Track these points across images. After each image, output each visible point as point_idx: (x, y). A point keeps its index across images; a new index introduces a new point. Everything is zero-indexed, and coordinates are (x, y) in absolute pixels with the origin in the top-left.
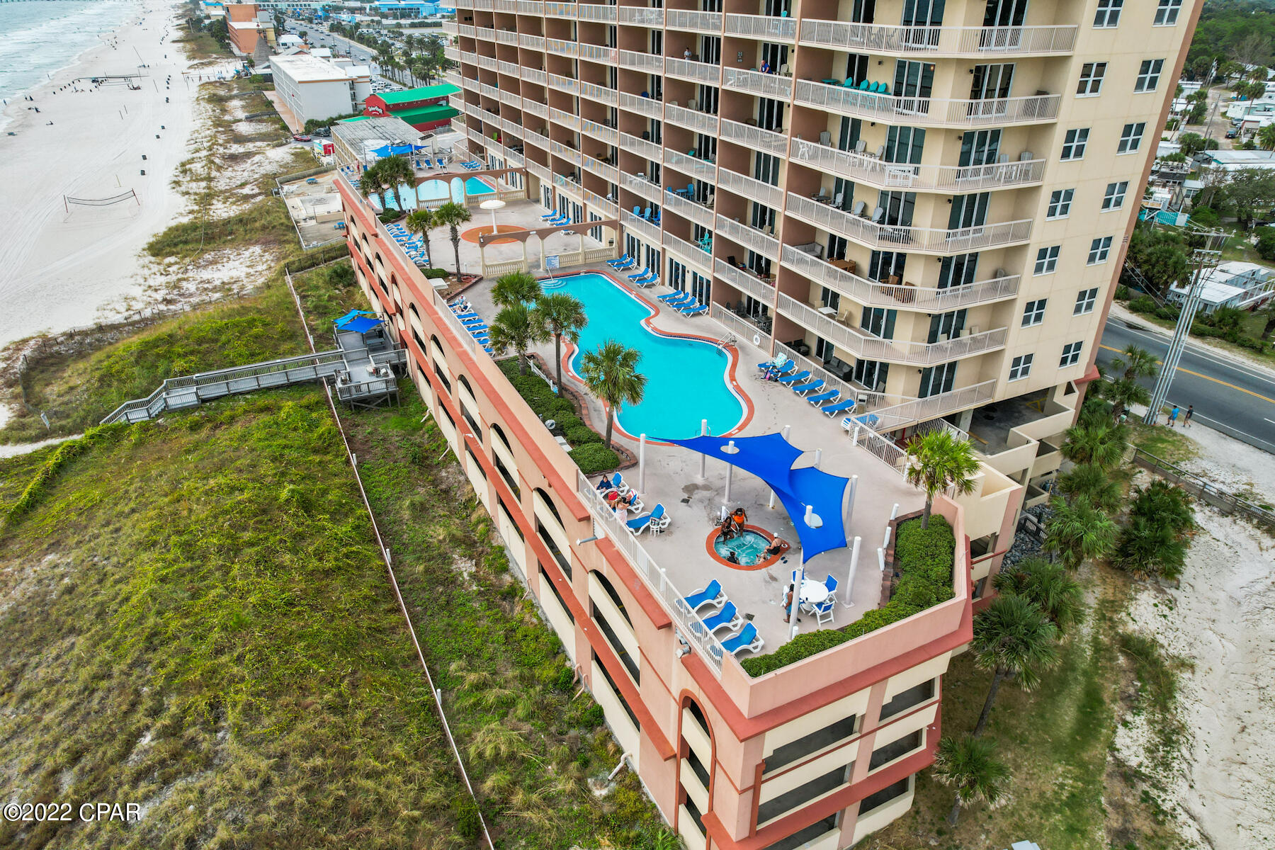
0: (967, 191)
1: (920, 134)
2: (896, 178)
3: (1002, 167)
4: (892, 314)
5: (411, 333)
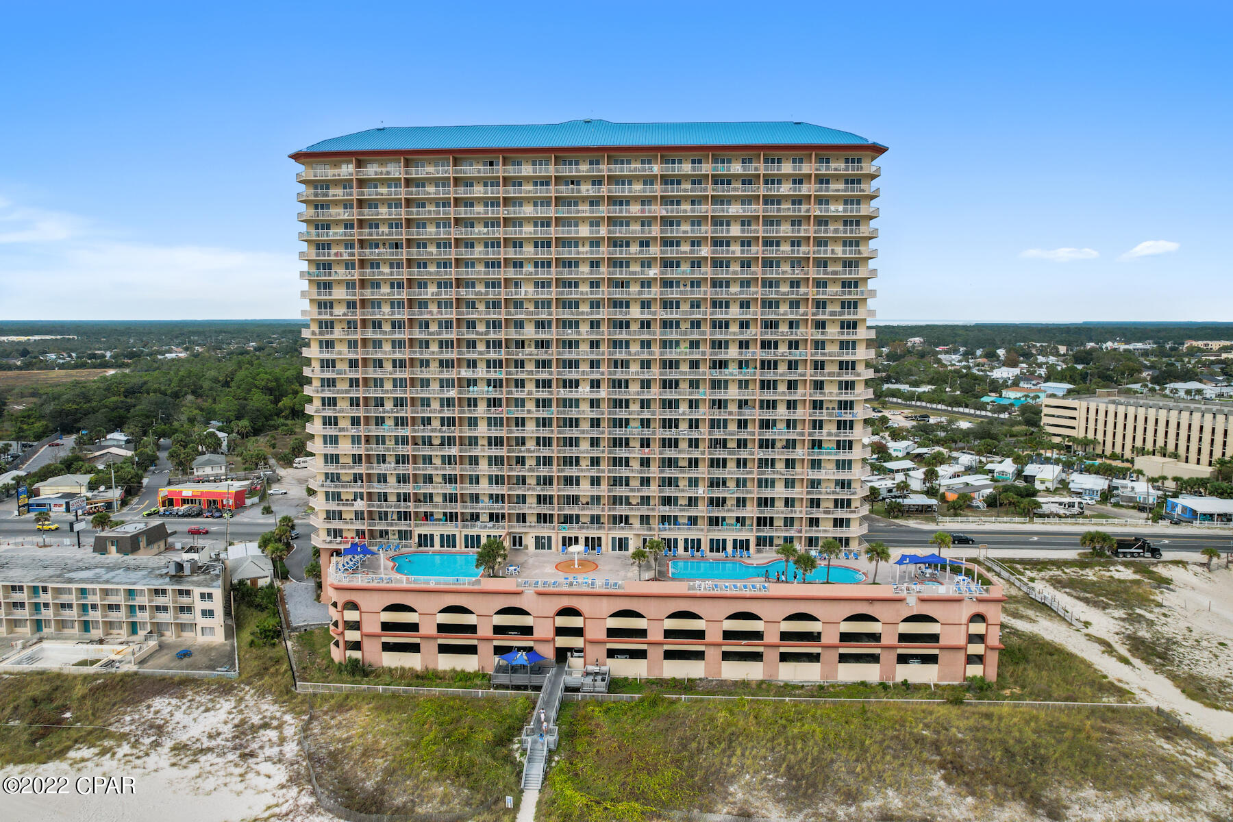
5: (603, 635)
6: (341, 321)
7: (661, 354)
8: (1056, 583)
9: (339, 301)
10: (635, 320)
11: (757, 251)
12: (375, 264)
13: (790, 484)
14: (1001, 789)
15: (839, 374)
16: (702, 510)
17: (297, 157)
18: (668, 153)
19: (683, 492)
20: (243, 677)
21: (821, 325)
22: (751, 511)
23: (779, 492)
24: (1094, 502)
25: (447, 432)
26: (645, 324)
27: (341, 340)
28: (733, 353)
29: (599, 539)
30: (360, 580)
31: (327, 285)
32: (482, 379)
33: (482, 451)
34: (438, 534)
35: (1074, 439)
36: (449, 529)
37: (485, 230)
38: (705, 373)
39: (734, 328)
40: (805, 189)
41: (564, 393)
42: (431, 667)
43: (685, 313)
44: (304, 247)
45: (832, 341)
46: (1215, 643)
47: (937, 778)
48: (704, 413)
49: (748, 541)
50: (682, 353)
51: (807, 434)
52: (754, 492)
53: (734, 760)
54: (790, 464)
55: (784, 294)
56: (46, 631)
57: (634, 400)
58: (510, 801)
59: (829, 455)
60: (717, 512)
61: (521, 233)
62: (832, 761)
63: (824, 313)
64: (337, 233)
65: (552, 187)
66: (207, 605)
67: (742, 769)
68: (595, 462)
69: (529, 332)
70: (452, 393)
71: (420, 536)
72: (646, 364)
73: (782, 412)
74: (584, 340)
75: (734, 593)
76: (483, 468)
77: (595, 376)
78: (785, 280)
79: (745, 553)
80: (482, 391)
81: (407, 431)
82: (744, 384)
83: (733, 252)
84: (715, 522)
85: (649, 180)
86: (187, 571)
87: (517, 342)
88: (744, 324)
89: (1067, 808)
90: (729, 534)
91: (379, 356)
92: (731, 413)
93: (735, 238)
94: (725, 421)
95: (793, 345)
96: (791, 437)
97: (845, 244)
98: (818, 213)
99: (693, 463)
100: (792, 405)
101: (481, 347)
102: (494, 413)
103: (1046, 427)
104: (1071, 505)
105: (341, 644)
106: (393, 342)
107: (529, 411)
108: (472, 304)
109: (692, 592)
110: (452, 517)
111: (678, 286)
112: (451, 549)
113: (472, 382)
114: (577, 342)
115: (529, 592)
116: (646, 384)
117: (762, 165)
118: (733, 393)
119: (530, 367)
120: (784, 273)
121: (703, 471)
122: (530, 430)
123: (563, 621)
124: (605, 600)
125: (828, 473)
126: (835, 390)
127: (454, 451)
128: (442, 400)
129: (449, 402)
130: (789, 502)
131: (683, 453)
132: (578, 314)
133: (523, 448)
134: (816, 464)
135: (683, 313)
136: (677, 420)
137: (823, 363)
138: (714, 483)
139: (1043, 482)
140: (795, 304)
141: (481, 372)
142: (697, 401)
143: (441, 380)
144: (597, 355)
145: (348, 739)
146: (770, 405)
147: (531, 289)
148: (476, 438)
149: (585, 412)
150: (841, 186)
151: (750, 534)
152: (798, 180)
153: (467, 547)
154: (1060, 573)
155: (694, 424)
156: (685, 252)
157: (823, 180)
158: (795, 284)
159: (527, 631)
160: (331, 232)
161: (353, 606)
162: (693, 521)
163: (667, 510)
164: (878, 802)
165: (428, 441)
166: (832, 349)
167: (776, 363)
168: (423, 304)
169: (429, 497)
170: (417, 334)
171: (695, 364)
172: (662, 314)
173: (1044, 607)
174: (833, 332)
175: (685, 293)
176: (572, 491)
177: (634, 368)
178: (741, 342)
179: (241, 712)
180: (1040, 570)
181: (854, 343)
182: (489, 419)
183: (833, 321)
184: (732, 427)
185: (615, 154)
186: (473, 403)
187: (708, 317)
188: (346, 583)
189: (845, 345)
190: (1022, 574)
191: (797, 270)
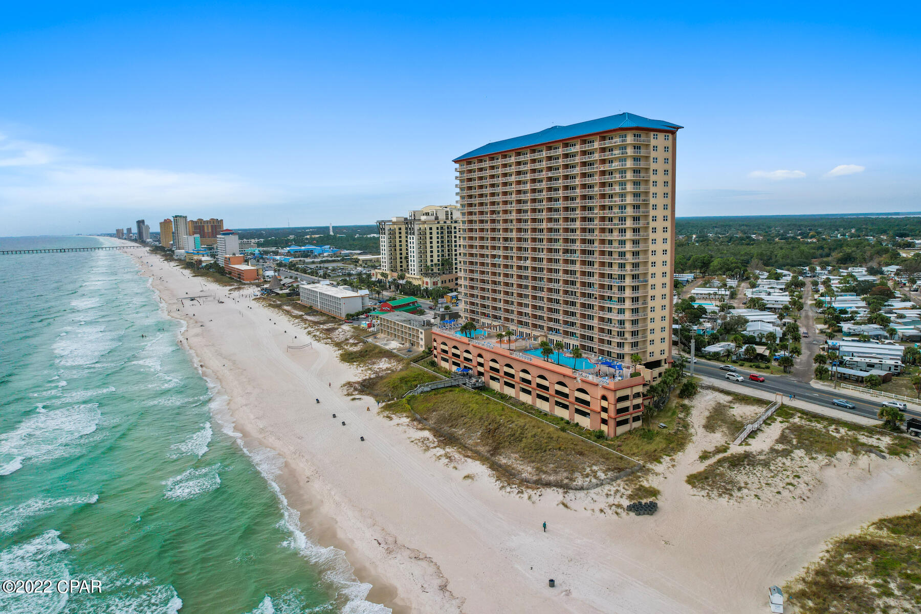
0: (634, 319)
1: (624, 309)
2: (621, 317)
3: (640, 314)
4: (623, 343)
5: (488, 369)
15: (618, 259)
16: (562, 327)
17: (456, 161)
29: (530, 334)
45: (615, 240)
51: (604, 291)
66: (421, 336)
75: (522, 359)
90: (571, 341)
97: (619, 185)
105: (433, 355)
109: (511, 356)
115: (471, 344)
123: (479, 359)
124: (489, 353)
125: (615, 315)
126: (616, 268)
134: (610, 310)
150: (618, 152)
157: (611, 150)
159: (471, 361)
174: (615, 235)
183: (615, 229)
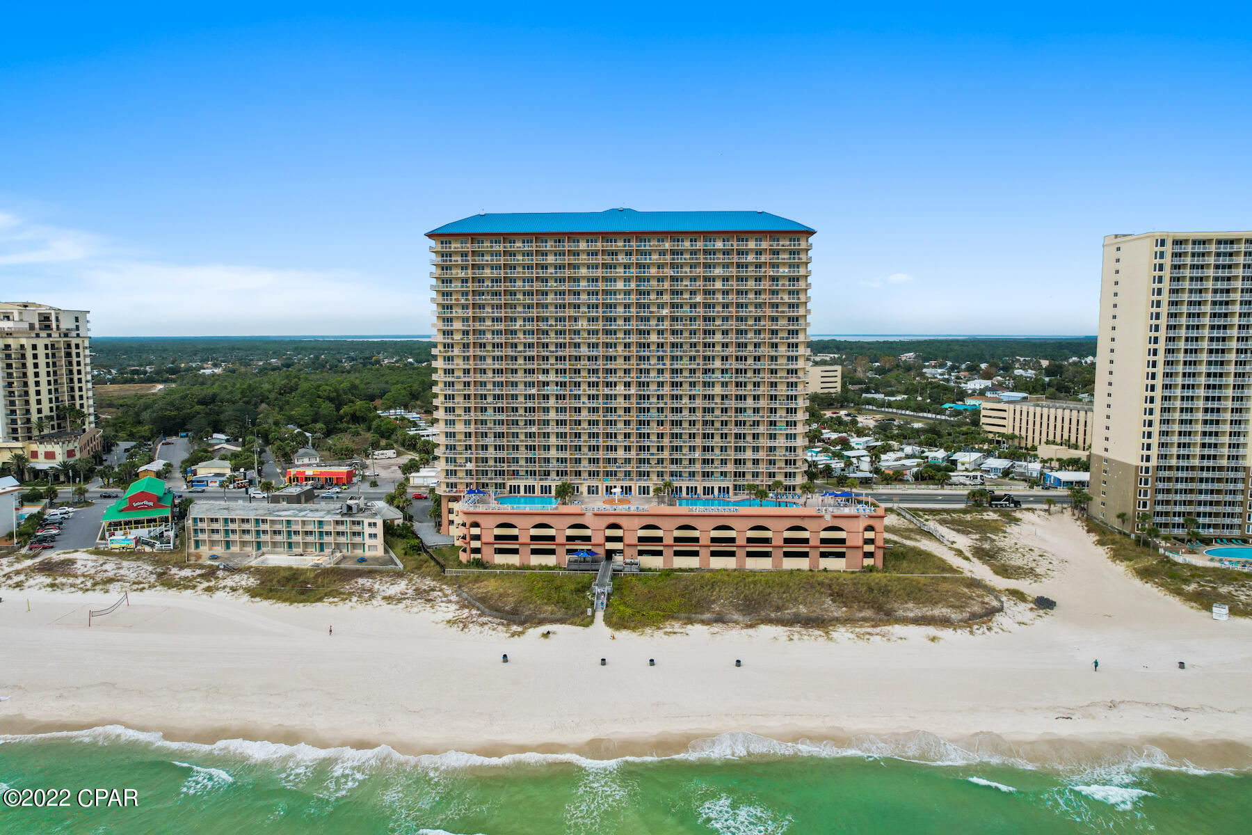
5: (635, 541)
6: (458, 343)
7: (671, 365)
8: (943, 522)
9: (458, 330)
10: (654, 343)
11: (732, 298)
12: (482, 307)
13: (756, 449)
14: (862, 604)
15: (787, 378)
16: (698, 467)
17: (431, 235)
18: (675, 236)
19: (686, 454)
20: (408, 568)
21: (775, 346)
22: (730, 468)
23: (749, 455)
24: (996, 477)
25: (529, 417)
26: (660, 345)
27: (458, 356)
28: (718, 364)
29: (630, 487)
30: (481, 508)
31: (450, 320)
32: (552, 382)
33: (552, 429)
34: (524, 484)
35: (1002, 435)
36: (530, 482)
37: (555, 284)
38: (699, 377)
39: (718, 348)
40: (763, 259)
41: (607, 391)
42: (526, 563)
43: (686, 338)
44: (434, 294)
45: (782, 356)
46: (1027, 549)
47: (828, 601)
48: (699, 403)
49: (728, 488)
50: (684, 364)
51: (765, 416)
52: (732, 455)
53: (715, 593)
54: (756, 436)
55: (750, 326)
56: (264, 549)
57: (653, 395)
58: (589, 612)
59: (781, 430)
60: (708, 469)
61: (579, 286)
62: (770, 594)
63: (776, 338)
64: (456, 286)
65: (600, 257)
66: (373, 531)
67: (719, 598)
68: (627, 436)
69: (584, 351)
70: (533, 391)
71: (511, 486)
72: (661, 371)
73: (750, 403)
74: (620, 356)
75: (717, 513)
76: (553, 441)
77: (627, 380)
78: (751, 316)
79: (727, 495)
80: (552, 390)
81: (503, 417)
82: (724, 384)
83: (717, 299)
84: (706, 475)
85: (663, 253)
86: (355, 510)
87: (576, 357)
88: (725, 345)
89: (896, 611)
90: (716, 484)
91: (484, 367)
92: (716, 404)
93: (719, 290)
94: (713, 408)
95: (757, 359)
96: (757, 419)
97: (789, 294)
98: (771, 274)
99: (692, 436)
100: (756, 398)
101: (552, 361)
102: (561, 404)
103: (984, 426)
104: (975, 477)
105: (468, 550)
106: (494, 358)
107: (583, 403)
108: (546, 333)
109: (690, 513)
110: (533, 473)
111: (681, 321)
112: (531, 495)
113: (546, 384)
114: (615, 357)
115: (589, 514)
116: (661, 384)
117: (735, 243)
118: (718, 390)
119: (584, 373)
120: (750, 312)
121: (698, 442)
122: (585, 415)
123: (610, 533)
124: (637, 518)
125: (781, 442)
126: (785, 388)
127: (534, 429)
128: (525, 395)
129: (531, 397)
130: (756, 462)
131: (686, 429)
132: (617, 339)
133: (580, 427)
134: (773, 437)
135: (684, 338)
136: (681, 408)
137: (776, 370)
138: (706, 449)
139: (963, 464)
140: (758, 332)
141: (552, 377)
142: (694, 396)
143: (525, 383)
144: (629, 365)
145: (488, 592)
146: (741, 398)
147: (585, 323)
148: (548, 420)
149: (621, 403)
150: (787, 256)
151: (728, 483)
152: (759, 252)
153: (542, 493)
154: (948, 516)
155: (692, 410)
156: (686, 299)
157: (775, 252)
158: (757, 319)
159: (588, 539)
160: (453, 285)
161: (476, 525)
162: (692, 474)
163: (674, 468)
164: (794, 610)
165: (516, 423)
166: (782, 361)
167: (745, 370)
168: (514, 332)
169: (516, 460)
170: (510, 352)
171: (693, 371)
172: (671, 339)
173: (929, 535)
174: (782, 350)
175: (686, 325)
176: (612, 455)
177: (653, 374)
178: (723, 357)
179: (413, 585)
180: (934, 515)
181: (796, 357)
182: (557, 408)
183: (783, 343)
184: (718, 412)
185: (641, 236)
186: (546, 397)
187: (701, 341)
188: (472, 510)
189: (790, 358)
190: (922, 517)
191: (759, 310)
